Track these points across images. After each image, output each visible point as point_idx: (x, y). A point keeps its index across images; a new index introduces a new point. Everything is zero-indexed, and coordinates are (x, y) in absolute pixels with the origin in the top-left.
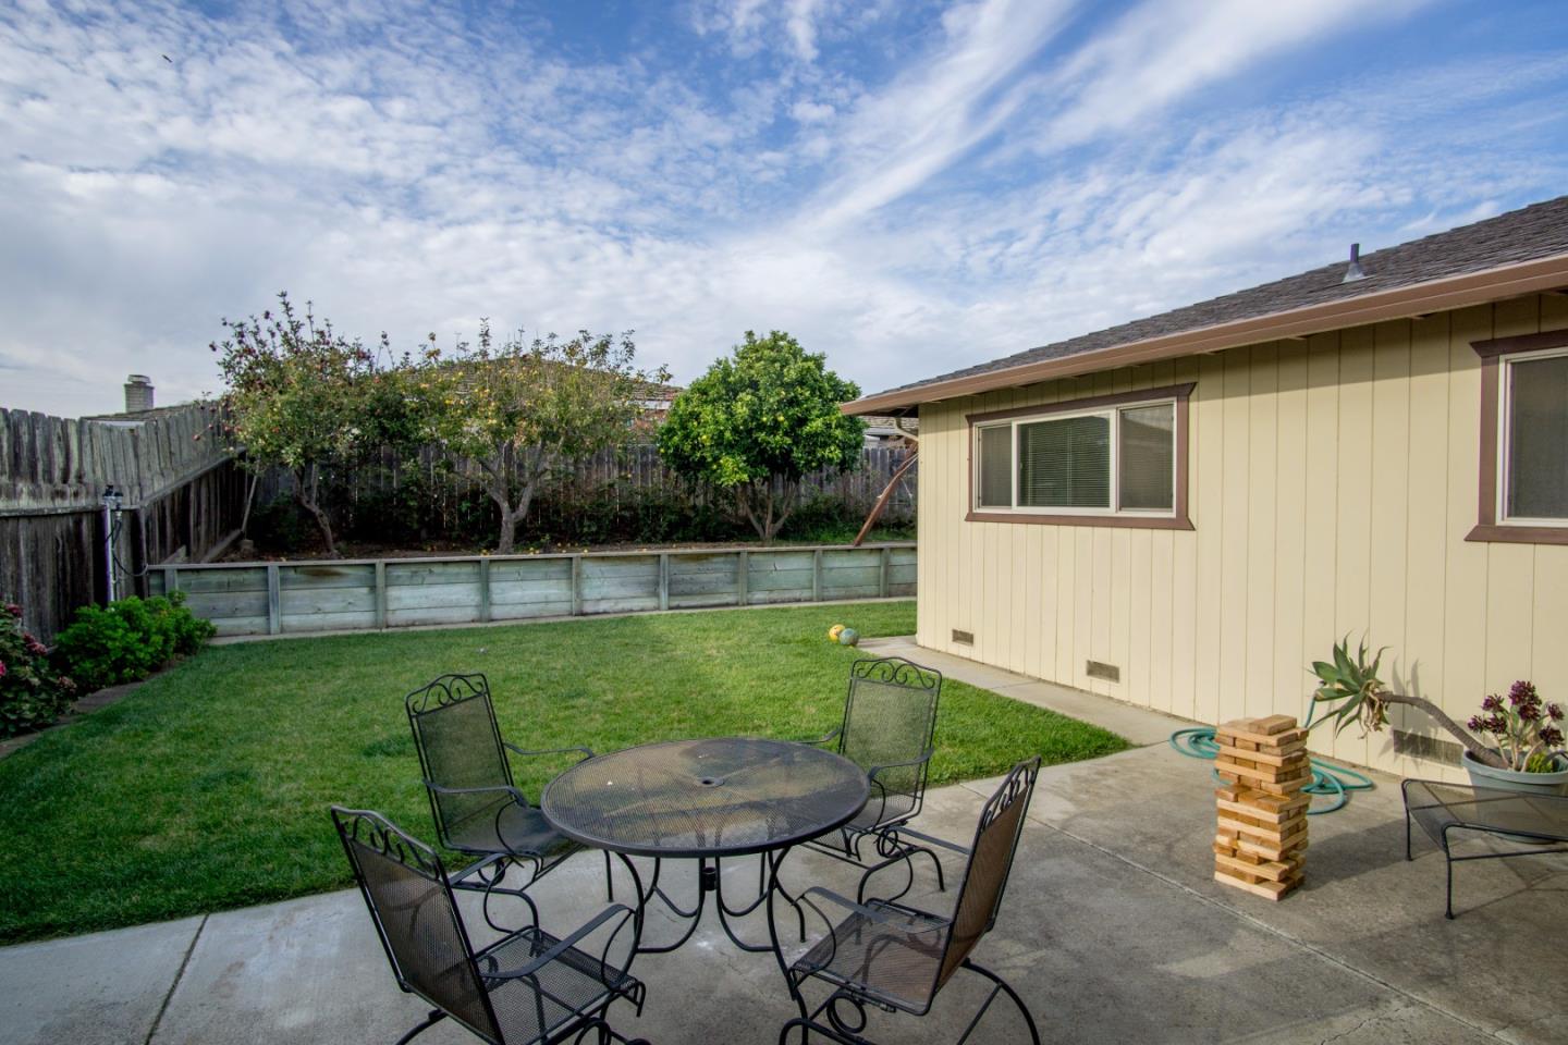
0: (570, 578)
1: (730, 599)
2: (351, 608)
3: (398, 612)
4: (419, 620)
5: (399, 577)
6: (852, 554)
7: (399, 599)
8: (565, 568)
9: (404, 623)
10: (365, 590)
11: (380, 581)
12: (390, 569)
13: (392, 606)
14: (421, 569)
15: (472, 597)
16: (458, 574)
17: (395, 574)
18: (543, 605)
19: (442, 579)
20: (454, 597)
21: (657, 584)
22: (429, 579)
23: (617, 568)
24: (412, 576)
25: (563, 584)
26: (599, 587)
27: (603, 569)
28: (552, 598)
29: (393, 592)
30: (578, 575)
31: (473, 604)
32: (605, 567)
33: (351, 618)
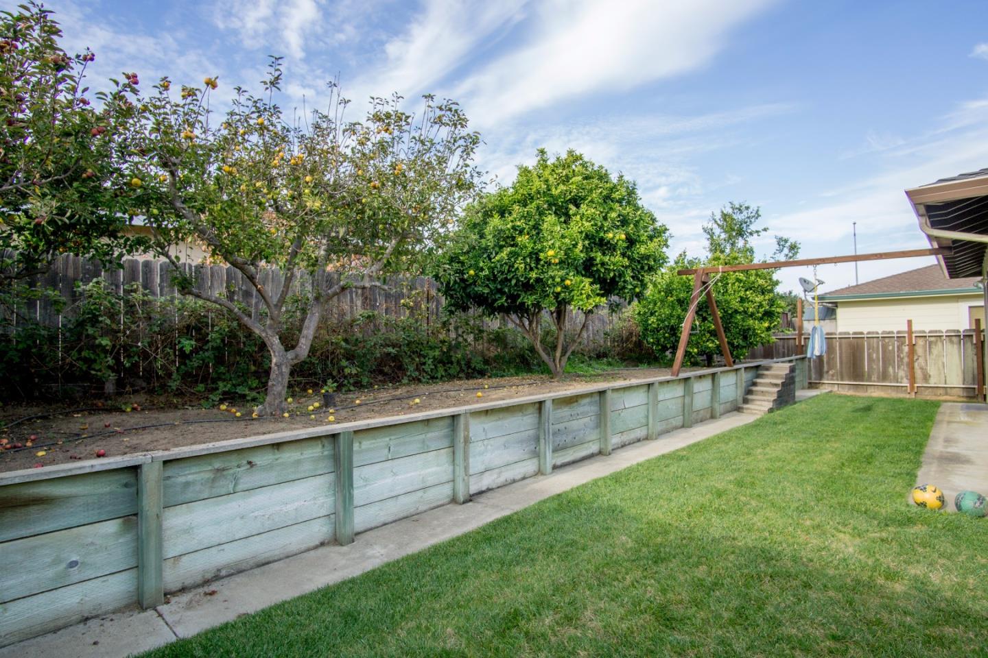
0: (452, 446)
1: (594, 448)
2: (75, 574)
3: (184, 559)
4: (228, 566)
5: (187, 484)
6: (670, 385)
7: (188, 531)
8: (446, 431)
9: (199, 579)
10: (112, 527)
11: (150, 502)
12: (171, 471)
13: (171, 550)
14: (233, 461)
15: (321, 500)
16: (298, 462)
17: (182, 479)
18: (420, 494)
19: (272, 477)
20: (290, 507)
21: (537, 439)
22: (247, 480)
23: (500, 423)
24: (214, 480)
25: (444, 455)
26: (481, 454)
27: (486, 426)
28: (431, 480)
29: (176, 520)
30: (467, 441)
31: (324, 512)
32: (489, 424)
33: (76, 599)
